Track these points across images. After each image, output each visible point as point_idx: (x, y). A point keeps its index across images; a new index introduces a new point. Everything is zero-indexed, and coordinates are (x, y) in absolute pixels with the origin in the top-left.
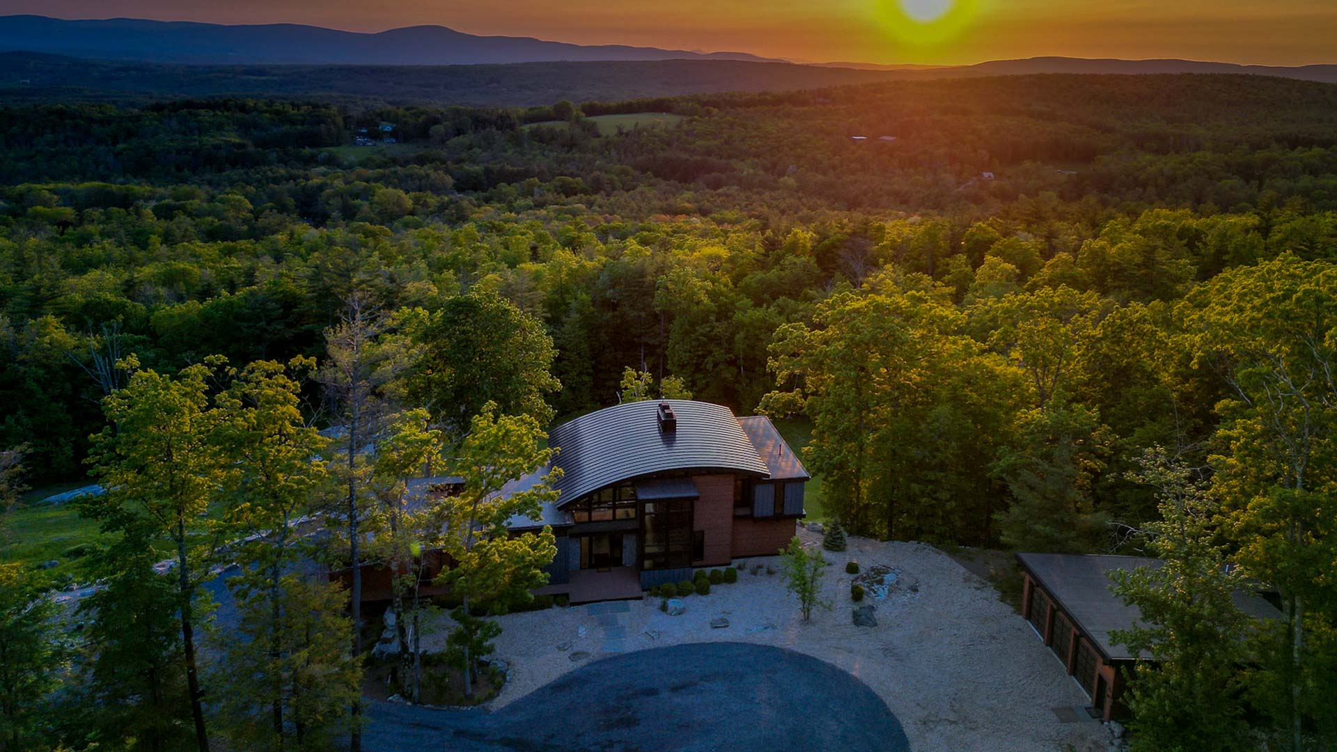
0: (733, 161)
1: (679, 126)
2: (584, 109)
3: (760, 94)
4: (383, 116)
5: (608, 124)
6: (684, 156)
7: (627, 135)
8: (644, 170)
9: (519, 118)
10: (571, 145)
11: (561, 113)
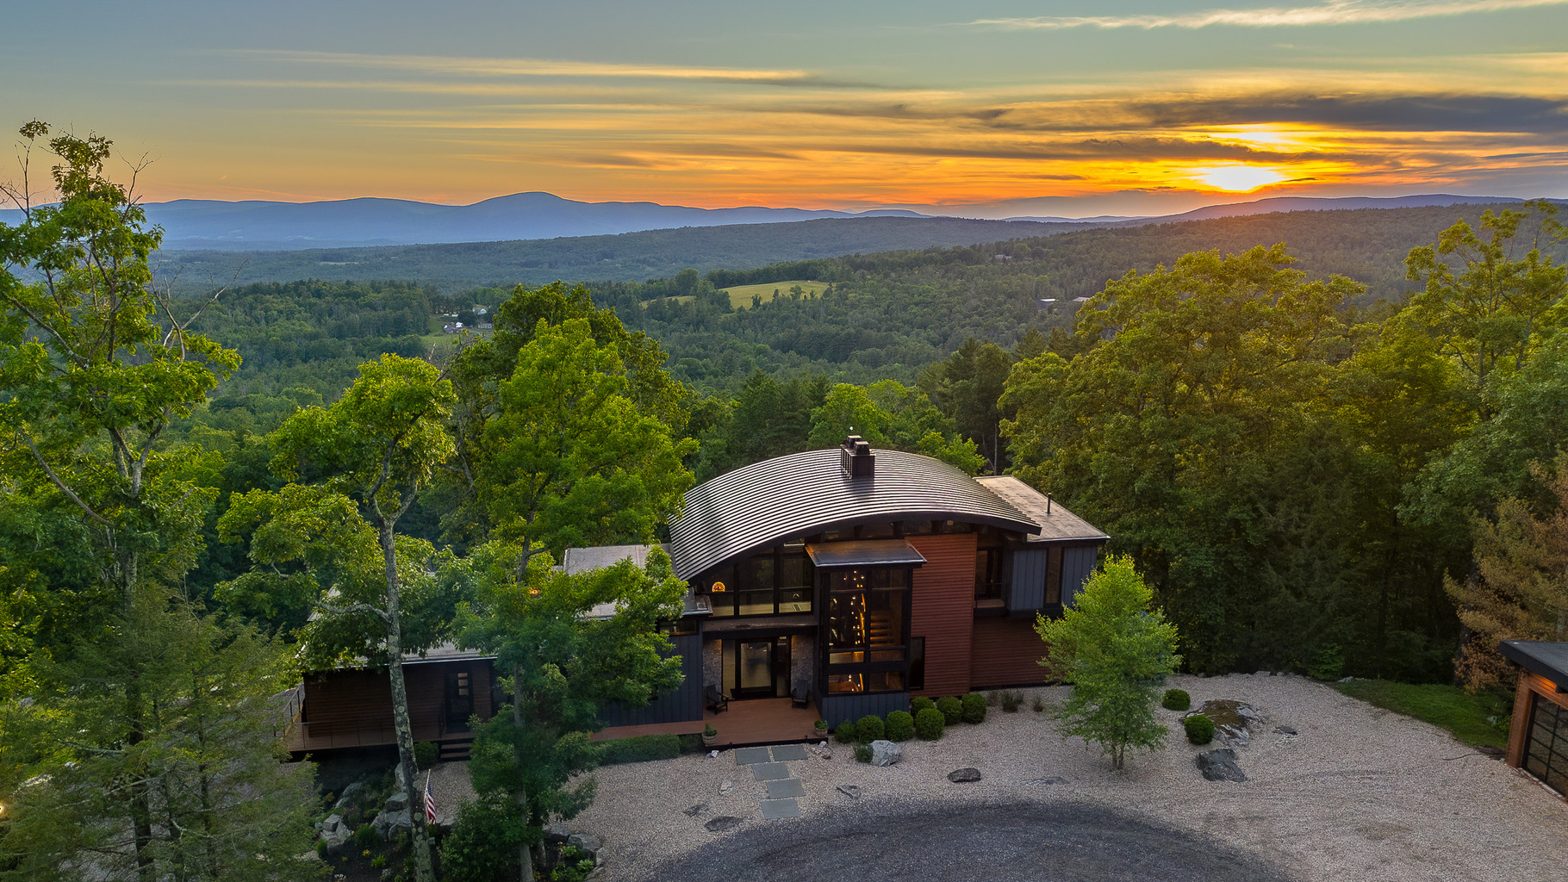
0: (894, 334)
1: (827, 294)
2: (712, 278)
3: (926, 252)
4: (475, 298)
5: (740, 296)
6: (833, 329)
7: (765, 307)
8: (785, 347)
9: (636, 292)
10: (699, 322)
11: (686, 283)
